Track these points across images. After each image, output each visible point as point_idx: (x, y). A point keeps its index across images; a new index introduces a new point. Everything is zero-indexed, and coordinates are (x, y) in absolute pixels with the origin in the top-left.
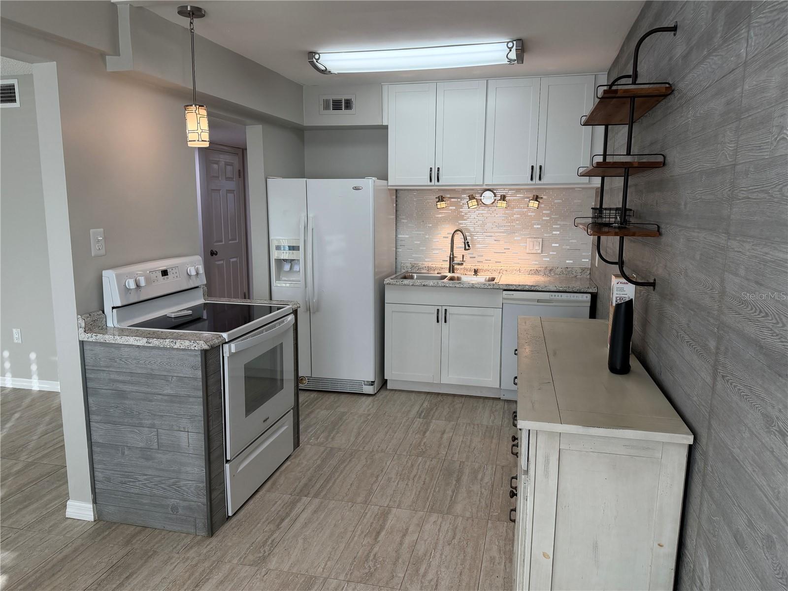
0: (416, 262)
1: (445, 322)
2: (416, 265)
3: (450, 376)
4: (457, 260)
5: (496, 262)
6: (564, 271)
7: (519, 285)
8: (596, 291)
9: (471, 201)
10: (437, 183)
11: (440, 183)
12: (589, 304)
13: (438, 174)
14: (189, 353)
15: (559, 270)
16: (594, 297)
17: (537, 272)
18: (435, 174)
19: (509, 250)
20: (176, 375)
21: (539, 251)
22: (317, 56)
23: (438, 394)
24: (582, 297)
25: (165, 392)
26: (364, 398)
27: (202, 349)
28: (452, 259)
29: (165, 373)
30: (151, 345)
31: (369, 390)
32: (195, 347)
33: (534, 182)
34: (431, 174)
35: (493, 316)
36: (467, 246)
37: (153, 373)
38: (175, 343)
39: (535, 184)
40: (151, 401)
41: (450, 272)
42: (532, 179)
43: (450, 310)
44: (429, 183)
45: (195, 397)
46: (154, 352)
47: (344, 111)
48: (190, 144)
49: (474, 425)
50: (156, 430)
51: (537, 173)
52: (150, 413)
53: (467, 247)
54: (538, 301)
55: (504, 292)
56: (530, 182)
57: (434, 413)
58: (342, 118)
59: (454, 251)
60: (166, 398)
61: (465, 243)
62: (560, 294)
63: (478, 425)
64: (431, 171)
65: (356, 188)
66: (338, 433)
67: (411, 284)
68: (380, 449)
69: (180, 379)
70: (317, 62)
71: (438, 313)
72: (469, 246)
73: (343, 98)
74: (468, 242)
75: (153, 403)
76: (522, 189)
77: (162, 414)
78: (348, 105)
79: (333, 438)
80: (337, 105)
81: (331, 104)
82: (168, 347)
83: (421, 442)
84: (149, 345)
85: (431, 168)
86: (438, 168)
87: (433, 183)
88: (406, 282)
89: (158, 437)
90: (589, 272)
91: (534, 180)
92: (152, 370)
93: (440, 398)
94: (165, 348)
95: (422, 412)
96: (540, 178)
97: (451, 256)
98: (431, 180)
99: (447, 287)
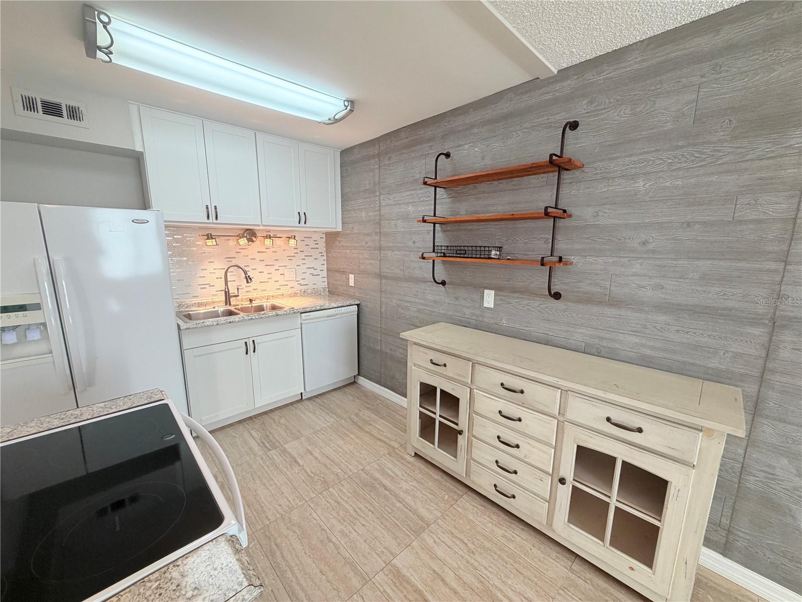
1: (254, 351)
9: (241, 240)
10: (215, 221)
11: (218, 221)
12: (357, 312)
13: (216, 212)
18: (212, 212)
19: (271, 280)
22: (104, 18)
24: (353, 308)
28: (227, 293)
33: (300, 225)
34: (208, 212)
35: (294, 336)
36: (248, 279)
39: (302, 227)
41: (226, 304)
42: (299, 223)
43: (258, 340)
44: (207, 221)
47: (66, 120)
51: (303, 218)
55: (302, 314)
56: (298, 225)
57: (274, 438)
61: (246, 277)
63: (321, 429)
64: (207, 208)
65: (136, 222)
68: (286, 508)
70: (105, 27)
71: (246, 346)
73: (64, 101)
74: (249, 276)
78: (74, 113)
80: (52, 109)
81: (40, 105)
83: (307, 473)
85: (207, 206)
87: (210, 221)
90: (328, 290)
91: (301, 223)
93: (258, 422)
95: (263, 443)
96: (305, 223)
97: (227, 290)
98: (208, 217)
99: (254, 319)
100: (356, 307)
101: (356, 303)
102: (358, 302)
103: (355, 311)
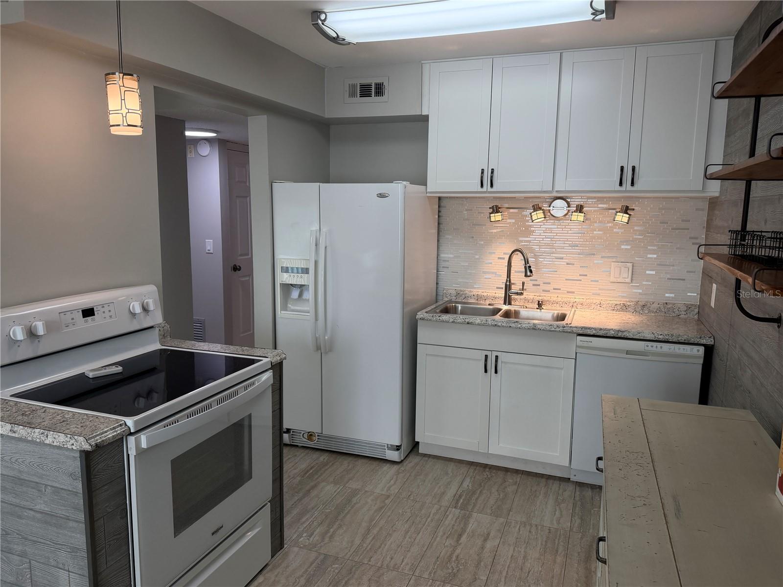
0: (462, 289)
1: (496, 372)
2: (462, 293)
3: (500, 445)
4: (515, 288)
5: (568, 292)
6: (662, 307)
7: (601, 329)
8: (712, 343)
9: (535, 213)
10: (490, 189)
11: (494, 189)
12: (701, 361)
13: (492, 177)
14: (66, 453)
15: (656, 306)
16: (709, 351)
17: (624, 308)
18: (488, 178)
19: (585, 277)
20: (49, 483)
21: (628, 280)
22: (323, 17)
23: (485, 466)
24: (692, 350)
25: (38, 507)
26: (386, 467)
27: (83, 449)
28: (508, 287)
29: (37, 480)
30: (16, 435)
31: (394, 456)
32: (73, 444)
33: (623, 188)
34: (482, 177)
35: (561, 369)
36: (528, 270)
37: (22, 477)
38: (47, 437)
39: (626, 191)
40: (20, 517)
41: (505, 303)
42: (621, 184)
43: (502, 357)
44: (480, 189)
45: (77, 522)
46: (22, 445)
47: (373, 98)
48: (114, 131)
49: (531, 525)
50: (28, 561)
51: (628, 176)
52: (21, 535)
53: (529, 273)
54: (628, 352)
55: (578, 337)
56: (618, 188)
57: (477, 499)
58: (373, 107)
59: (511, 277)
60: (39, 516)
61: (525, 267)
62: (659, 345)
63: (536, 526)
64: (482, 173)
65: (381, 196)
66: (340, 526)
67: (451, 320)
68: (392, 564)
69: (57, 490)
70: (323, 24)
71: (486, 360)
72: (531, 271)
73: (373, 81)
74: (530, 267)
75: (24, 521)
76: (605, 198)
77: (35, 539)
78: (380, 90)
79: (331, 537)
80: (365, 91)
81: (359, 89)
82: (38, 440)
83: (452, 554)
84: (13, 435)
85: (483, 170)
86: (493, 169)
87: (485, 189)
88: (445, 317)
89: (31, 571)
90: (697, 310)
91: (624, 185)
92: (20, 472)
93: (487, 473)
94: (33, 442)
95: (460, 496)
96: (633, 184)
97: (508, 284)
98: (482, 185)
99: (499, 326)
100: (702, 349)
101: (704, 341)
102: (710, 342)
103: (700, 357)
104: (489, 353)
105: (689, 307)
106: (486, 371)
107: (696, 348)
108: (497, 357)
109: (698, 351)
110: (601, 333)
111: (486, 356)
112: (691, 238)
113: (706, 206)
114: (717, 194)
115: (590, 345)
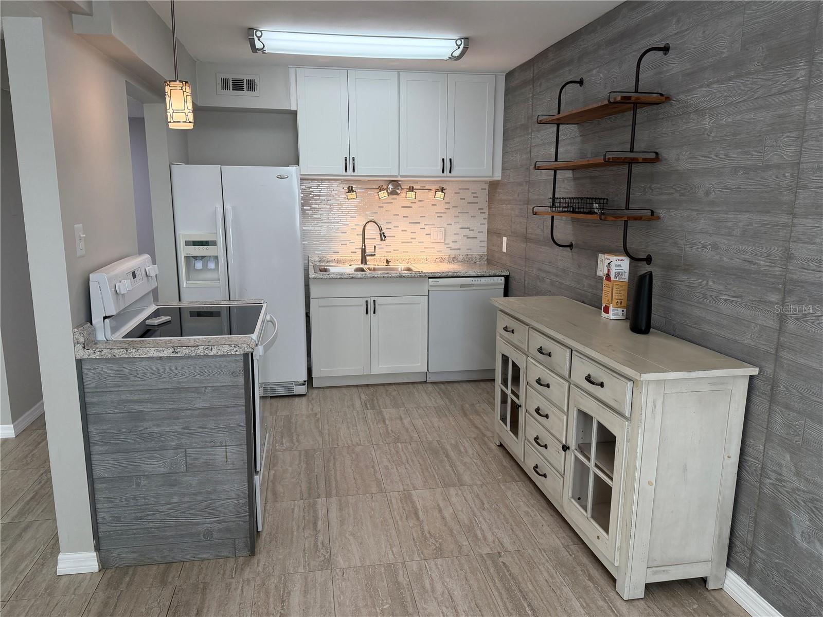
0: (324, 255)
1: (374, 313)
2: (324, 258)
3: (380, 366)
4: (369, 250)
5: (404, 252)
7: (443, 273)
9: (382, 192)
10: (352, 173)
11: (355, 173)
12: (503, 287)
13: (354, 164)
14: (228, 359)
16: (507, 278)
18: (350, 164)
19: (414, 240)
20: (210, 385)
21: (443, 241)
22: (259, 34)
23: (367, 385)
24: (498, 279)
25: (196, 406)
26: (297, 400)
27: (245, 352)
28: (364, 251)
29: (197, 385)
30: (179, 355)
31: (302, 390)
32: (237, 351)
33: (444, 174)
34: (346, 164)
35: (419, 303)
36: (383, 236)
37: (181, 386)
38: (211, 350)
39: (446, 177)
40: (177, 418)
41: (362, 263)
42: (443, 172)
43: (378, 301)
44: (344, 173)
45: (235, 407)
46: (182, 362)
47: (245, 92)
48: (172, 126)
49: (422, 407)
50: (183, 450)
51: (447, 166)
52: (176, 432)
53: (383, 239)
54: (462, 286)
55: (430, 279)
56: (441, 174)
57: (378, 403)
58: (243, 100)
60: (197, 412)
61: (380, 234)
62: (479, 279)
63: (425, 407)
64: (346, 160)
65: (280, 177)
66: (298, 435)
68: (354, 443)
69: (216, 389)
70: (259, 39)
71: (367, 305)
72: (385, 237)
73: (245, 78)
74: (384, 233)
75: (181, 421)
76: (424, 181)
77: (192, 431)
78: (251, 86)
79: (298, 441)
80: (238, 85)
81: (231, 84)
82: (202, 354)
83: (387, 430)
84: (176, 355)
85: (346, 158)
86: (353, 158)
87: (348, 173)
88: (333, 275)
89: (186, 458)
90: (486, 258)
91: (445, 172)
92: (179, 383)
93: (372, 389)
94: (197, 357)
95: (366, 404)
96: (450, 172)
97: (364, 248)
98: (346, 170)
99: (376, 278)
100: (503, 279)
101: (504, 274)
102: (507, 273)
103: (502, 284)
104: (368, 299)
105: (481, 256)
106: (367, 313)
107: (500, 278)
108: (374, 301)
109: (501, 280)
110: (444, 275)
111: (367, 301)
112: (479, 209)
113: (487, 187)
114: (500, 179)
115: (438, 284)
